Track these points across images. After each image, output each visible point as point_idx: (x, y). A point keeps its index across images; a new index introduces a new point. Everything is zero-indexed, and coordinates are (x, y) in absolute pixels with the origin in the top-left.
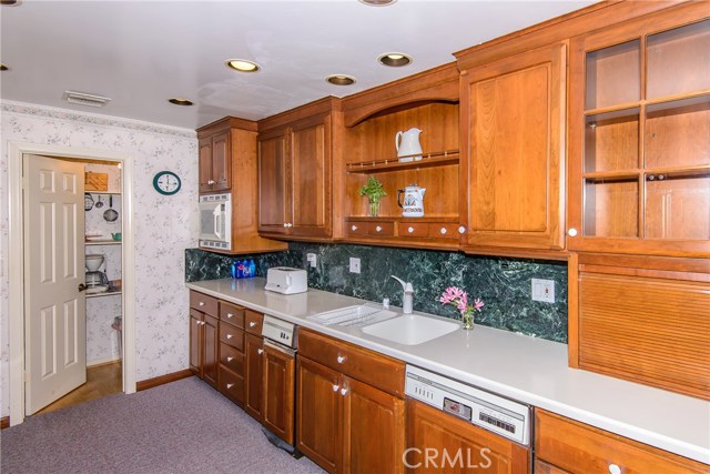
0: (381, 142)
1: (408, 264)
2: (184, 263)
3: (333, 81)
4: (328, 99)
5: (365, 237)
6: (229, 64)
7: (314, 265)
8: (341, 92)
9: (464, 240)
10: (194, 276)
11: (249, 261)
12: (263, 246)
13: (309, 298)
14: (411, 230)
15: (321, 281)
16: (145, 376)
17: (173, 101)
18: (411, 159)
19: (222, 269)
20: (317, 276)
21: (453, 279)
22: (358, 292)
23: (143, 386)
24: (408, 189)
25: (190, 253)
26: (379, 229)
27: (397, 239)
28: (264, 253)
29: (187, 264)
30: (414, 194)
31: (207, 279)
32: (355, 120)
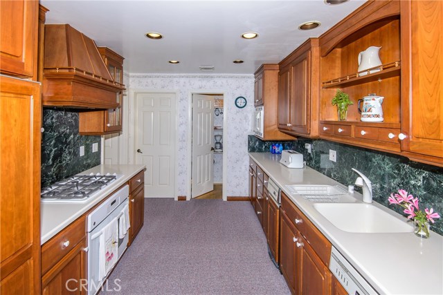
0: (351, 62)
1: (371, 161)
2: (247, 143)
3: (303, 27)
4: (309, 41)
5: (332, 136)
6: (243, 36)
7: (309, 151)
8: (316, 33)
9: (405, 147)
10: (252, 149)
11: (279, 144)
12: (281, 136)
13: (304, 173)
14: (363, 133)
15: (313, 162)
16: (231, 195)
17: (235, 62)
18: (366, 73)
19: (266, 147)
20: (311, 159)
21: (413, 182)
22: (335, 176)
23: (230, 199)
24: (366, 98)
25: (251, 138)
26: (340, 130)
27: (353, 139)
28: (287, 141)
29: (249, 143)
30: (372, 103)
31: (258, 152)
32: (327, 50)
